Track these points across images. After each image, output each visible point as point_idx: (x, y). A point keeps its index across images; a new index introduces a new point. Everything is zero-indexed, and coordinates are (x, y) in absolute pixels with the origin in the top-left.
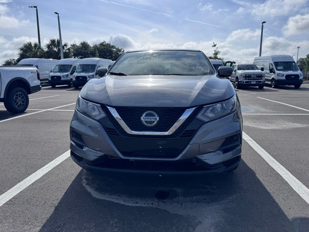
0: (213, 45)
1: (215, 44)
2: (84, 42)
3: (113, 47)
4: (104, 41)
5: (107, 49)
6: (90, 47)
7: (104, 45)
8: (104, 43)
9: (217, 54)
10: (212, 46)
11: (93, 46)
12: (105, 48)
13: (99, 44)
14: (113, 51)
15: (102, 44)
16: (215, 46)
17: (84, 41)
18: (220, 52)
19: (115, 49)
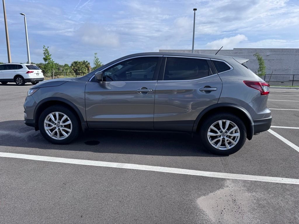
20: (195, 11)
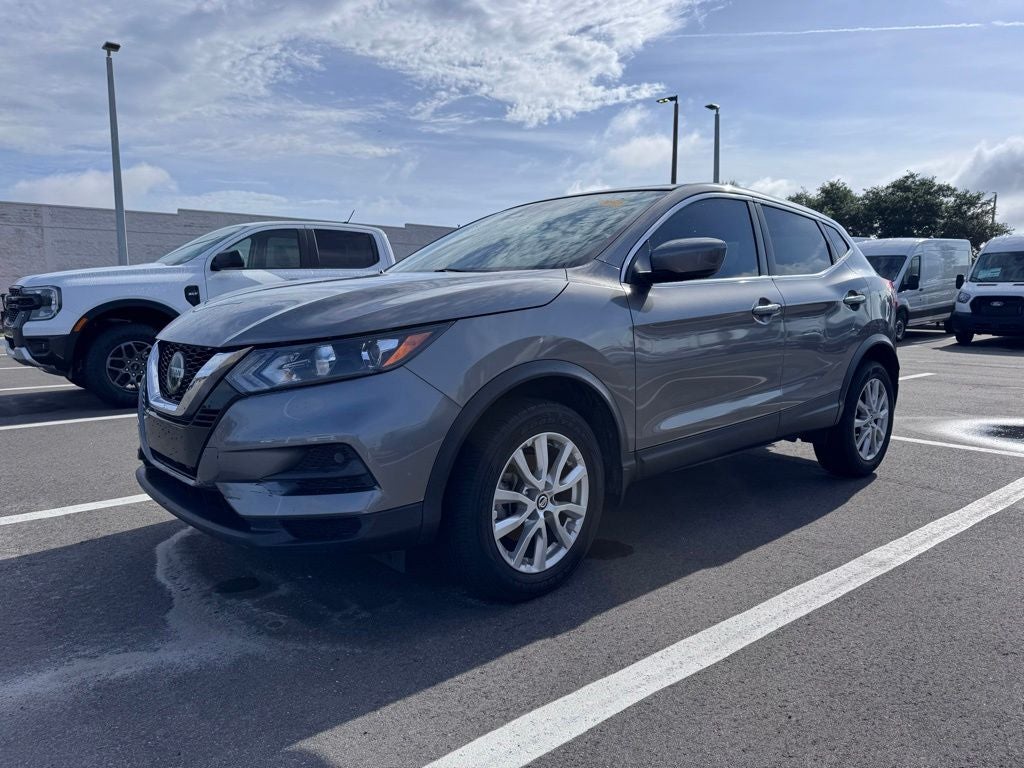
2: (832, 185)
3: (945, 190)
4: (907, 174)
5: (915, 202)
6: (854, 199)
7: (907, 189)
8: (911, 180)
11: (865, 193)
12: (907, 199)
13: (888, 187)
14: (942, 203)
15: (900, 186)
17: (831, 181)
19: (952, 199)
20: (109, 54)
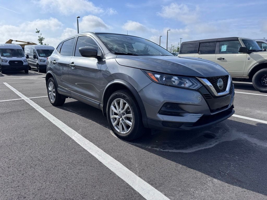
0: (37, 31)
1: (38, 30)
9: (42, 40)
10: (35, 32)
16: (38, 32)
18: (44, 39)
